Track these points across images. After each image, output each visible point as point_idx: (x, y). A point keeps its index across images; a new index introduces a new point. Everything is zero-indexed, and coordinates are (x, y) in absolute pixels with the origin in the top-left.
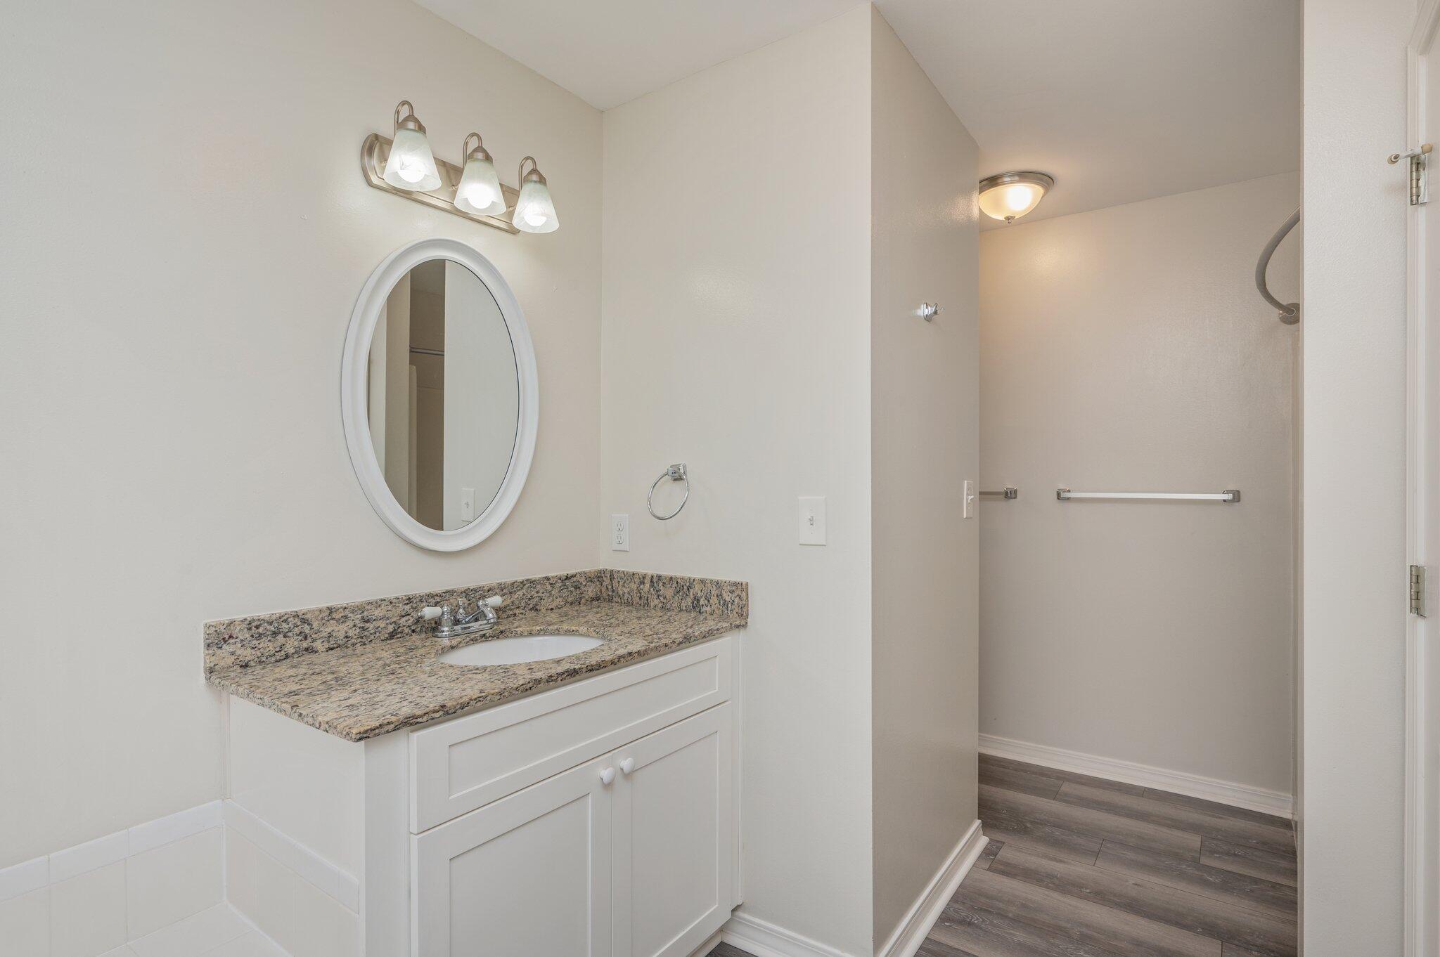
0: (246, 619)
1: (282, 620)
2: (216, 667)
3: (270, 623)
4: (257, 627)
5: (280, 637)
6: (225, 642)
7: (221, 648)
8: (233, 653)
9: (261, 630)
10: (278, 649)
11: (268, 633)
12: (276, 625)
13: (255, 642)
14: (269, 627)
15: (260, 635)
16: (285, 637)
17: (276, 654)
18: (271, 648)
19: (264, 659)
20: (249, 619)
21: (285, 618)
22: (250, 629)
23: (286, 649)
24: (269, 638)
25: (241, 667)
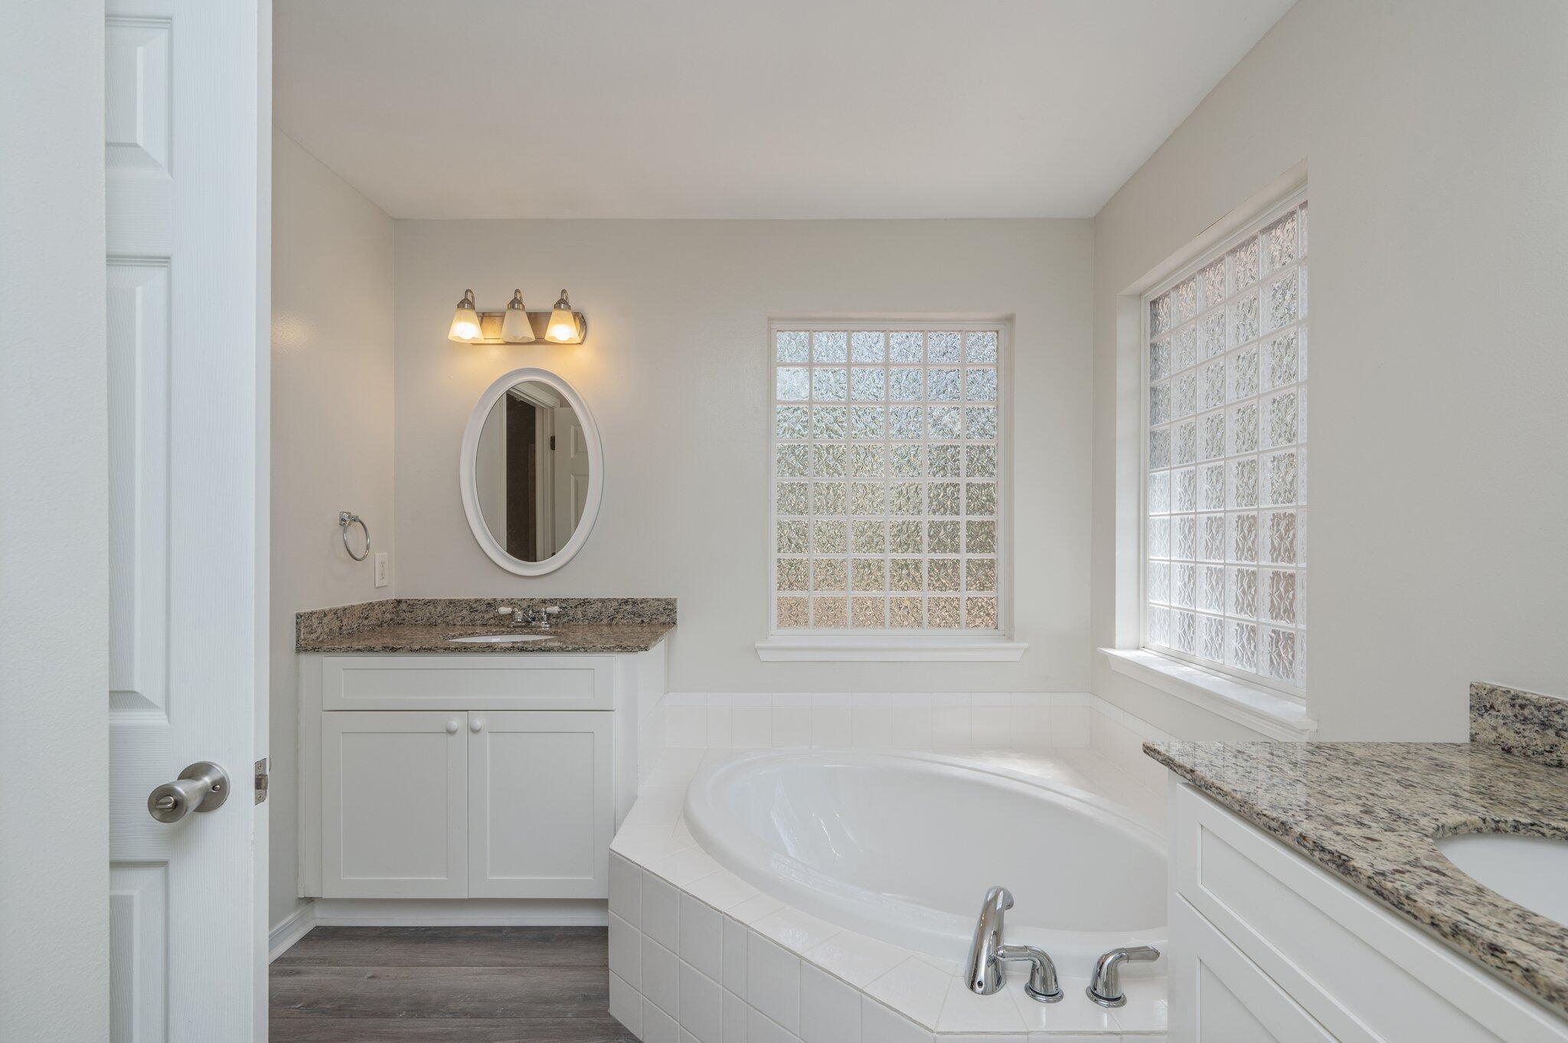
0: (1509, 692)
1: (1554, 709)
2: (1477, 736)
3: (1539, 709)
4: (1522, 707)
5: (1551, 732)
6: (1487, 711)
7: (1482, 716)
8: (1495, 729)
9: (1526, 712)
10: (1548, 748)
11: (1535, 720)
12: (1546, 714)
13: (1518, 725)
14: (1536, 712)
15: (1526, 719)
16: (1557, 734)
17: (1546, 754)
18: (1539, 742)
19: (1530, 753)
20: (1512, 692)
21: (1559, 707)
22: (1513, 706)
23: (1559, 753)
24: (1536, 728)
25: (1503, 749)
